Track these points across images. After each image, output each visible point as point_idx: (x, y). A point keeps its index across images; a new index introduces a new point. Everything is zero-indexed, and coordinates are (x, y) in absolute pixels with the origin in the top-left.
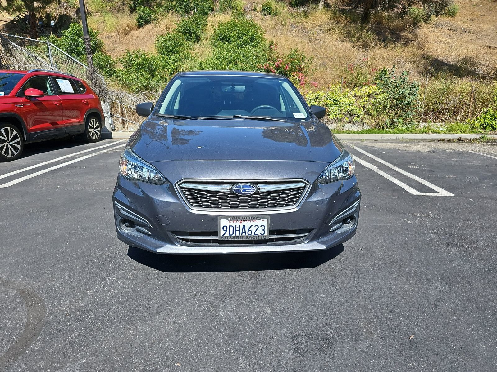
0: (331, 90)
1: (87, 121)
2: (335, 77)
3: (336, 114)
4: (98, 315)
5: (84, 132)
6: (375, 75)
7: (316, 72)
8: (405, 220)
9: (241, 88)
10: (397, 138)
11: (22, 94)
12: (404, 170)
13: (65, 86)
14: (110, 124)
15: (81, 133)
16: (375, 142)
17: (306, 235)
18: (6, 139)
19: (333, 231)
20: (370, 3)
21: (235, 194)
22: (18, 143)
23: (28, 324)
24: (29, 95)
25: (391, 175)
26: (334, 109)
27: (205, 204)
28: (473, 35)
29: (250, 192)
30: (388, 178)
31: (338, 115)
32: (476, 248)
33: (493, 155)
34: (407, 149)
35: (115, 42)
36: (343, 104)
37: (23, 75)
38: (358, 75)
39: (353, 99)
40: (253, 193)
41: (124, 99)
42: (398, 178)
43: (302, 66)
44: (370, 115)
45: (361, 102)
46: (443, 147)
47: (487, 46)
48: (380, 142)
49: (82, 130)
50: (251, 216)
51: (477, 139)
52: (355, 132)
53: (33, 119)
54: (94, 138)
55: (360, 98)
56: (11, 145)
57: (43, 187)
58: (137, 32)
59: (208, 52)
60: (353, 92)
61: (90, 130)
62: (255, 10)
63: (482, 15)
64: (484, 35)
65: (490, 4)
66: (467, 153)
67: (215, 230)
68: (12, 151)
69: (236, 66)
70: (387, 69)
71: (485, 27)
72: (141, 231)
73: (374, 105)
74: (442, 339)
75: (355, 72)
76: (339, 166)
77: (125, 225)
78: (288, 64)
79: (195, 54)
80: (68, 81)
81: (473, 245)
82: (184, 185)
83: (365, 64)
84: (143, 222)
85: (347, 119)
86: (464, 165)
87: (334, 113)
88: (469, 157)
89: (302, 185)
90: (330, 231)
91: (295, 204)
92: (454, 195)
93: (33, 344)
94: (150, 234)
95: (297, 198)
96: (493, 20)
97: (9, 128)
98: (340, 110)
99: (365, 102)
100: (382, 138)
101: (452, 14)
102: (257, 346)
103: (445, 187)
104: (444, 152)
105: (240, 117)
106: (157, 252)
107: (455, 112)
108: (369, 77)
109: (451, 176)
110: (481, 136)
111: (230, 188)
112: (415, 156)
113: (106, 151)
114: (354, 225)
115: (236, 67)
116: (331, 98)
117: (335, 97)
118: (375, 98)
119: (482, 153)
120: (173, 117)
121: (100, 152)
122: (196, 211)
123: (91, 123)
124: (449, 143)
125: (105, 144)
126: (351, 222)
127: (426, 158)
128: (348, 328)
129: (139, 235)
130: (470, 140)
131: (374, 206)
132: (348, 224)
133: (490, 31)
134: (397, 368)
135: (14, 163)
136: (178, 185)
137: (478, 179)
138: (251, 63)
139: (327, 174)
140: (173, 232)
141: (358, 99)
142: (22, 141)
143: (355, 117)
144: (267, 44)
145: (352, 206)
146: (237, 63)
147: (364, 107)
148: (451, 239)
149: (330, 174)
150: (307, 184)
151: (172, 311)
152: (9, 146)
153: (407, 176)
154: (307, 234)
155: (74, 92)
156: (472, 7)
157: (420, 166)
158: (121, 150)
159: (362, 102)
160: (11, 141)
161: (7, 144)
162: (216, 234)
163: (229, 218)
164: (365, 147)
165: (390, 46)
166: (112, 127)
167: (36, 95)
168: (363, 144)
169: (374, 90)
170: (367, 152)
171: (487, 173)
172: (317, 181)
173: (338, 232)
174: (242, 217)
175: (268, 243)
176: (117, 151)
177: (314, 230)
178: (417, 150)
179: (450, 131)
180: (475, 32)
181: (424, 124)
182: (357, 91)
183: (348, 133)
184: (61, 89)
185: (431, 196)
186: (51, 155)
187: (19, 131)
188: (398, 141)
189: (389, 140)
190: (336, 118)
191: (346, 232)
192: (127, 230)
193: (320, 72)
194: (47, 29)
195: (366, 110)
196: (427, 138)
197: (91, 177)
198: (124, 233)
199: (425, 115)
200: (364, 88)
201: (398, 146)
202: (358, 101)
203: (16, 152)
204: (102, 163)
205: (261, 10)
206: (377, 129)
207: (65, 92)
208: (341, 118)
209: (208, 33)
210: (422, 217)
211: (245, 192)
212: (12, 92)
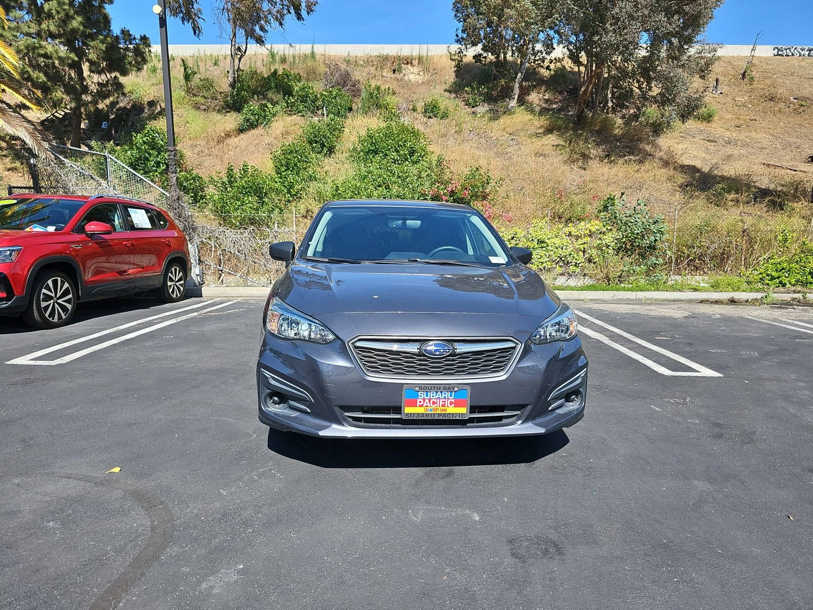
0: (533, 225)
1: (168, 269)
2: (538, 208)
3: (542, 261)
4: (244, 518)
5: (161, 286)
6: (598, 204)
7: (509, 200)
8: (652, 406)
9: (415, 223)
10: (637, 297)
11: (81, 230)
12: (649, 342)
13: (140, 218)
14: (197, 275)
15: (156, 287)
16: (603, 303)
17: (518, 414)
18: (53, 295)
19: (553, 410)
20: (585, 102)
21: (425, 356)
22: (68, 301)
23: (153, 528)
24: (90, 231)
25: (630, 349)
26: (538, 254)
27: (385, 368)
28: (741, 148)
29: (445, 353)
30: (625, 353)
31: (546, 262)
32: (751, 441)
33: (781, 322)
34: (652, 313)
35: (201, 155)
36: (552, 246)
37: (83, 203)
38: (572, 204)
39: (566, 240)
40: (449, 353)
41: (221, 237)
42: (641, 353)
43: (488, 190)
44: (594, 263)
45: (579, 245)
46: (706, 311)
47: (764, 164)
48: (611, 303)
49: (158, 283)
50: (445, 386)
51: (757, 299)
52: (572, 289)
53: (93, 267)
54: (174, 296)
55: (578, 238)
56: (59, 304)
57: (118, 364)
58: (236, 139)
59: (344, 170)
60: (567, 230)
61: (169, 283)
62: (414, 110)
63: (752, 120)
64: (758, 147)
65: (763, 105)
66: (743, 318)
67: (398, 404)
68: (59, 313)
69: (387, 190)
70: (614, 196)
71: (758, 136)
72: (295, 407)
73: (599, 248)
74: (704, 544)
75: (567, 201)
76: (556, 323)
77: (272, 401)
78: (467, 188)
79: (326, 173)
80: (143, 211)
81: (748, 438)
82: (359, 344)
83: (582, 188)
84: (301, 394)
85: (559, 270)
86: (737, 336)
87: (539, 260)
88: (746, 325)
89: (511, 345)
90: (549, 409)
91: (502, 370)
92: (722, 375)
93: (168, 550)
94: (310, 411)
95: (506, 361)
96: (769, 127)
97: (59, 279)
98: (548, 256)
99: (586, 245)
100: (615, 298)
101: (708, 118)
102: (463, 551)
103: (709, 365)
104: (708, 317)
105: (417, 261)
106: (319, 435)
107: (721, 260)
108: (588, 207)
109: (719, 351)
110: (763, 295)
111: (419, 347)
112: (665, 323)
113: (196, 314)
114: (581, 403)
115: (388, 192)
116: (534, 238)
117: (541, 237)
118: (600, 239)
119: (765, 319)
120: (327, 260)
121: (188, 315)
122: (373, 377)
123: (172, 273)
124: (716, 306)
125: (191, 304)
126: (575, 399)
127: (681, 326)
128: (581, 532)
129: (292, 413)
130: (747, 301)
131: (607, 389)
132: (572, 402)
133: (765, 143)
134: (646, 573)
135: (62, 331)
136: (352, 344)
137: (757, 355)
138: (411, 187)
139: (542, 333)
140: (341, 407)
141: (574, 239)
142: (74, 298)
143: (571, 265)
144: (434, 158)
145: (576, 376)
146: (389, 186)
147: (584, 252)
148: (717, 430)
149: (545, 332)
150: (518, 344)
151: (343, 514)
152: (56, 305)
153: (654, 351)
154: (519, 412)
155: (151, 227)
156: (737, 108)
157: (673, 337)
158: (218, 314)
159: (581, 244)
160: (61, 297)
161: (54, 303)
162: (398, 410)
163: (417, 388)
164: (590, 310)
165: (617, 163)
166: (199, 280)
167: (100, 231)
168: (586, 306)
169: (598, 227)
170: (592, 317)
171: (771, 347)
172: (529, 341)
173: (559, 411)
174: (434, 387)
175: (468, 425)
176: (213, 314)
177: (528, 407)
178: (668, 315)
179: (715, 287)
180: (744, 143)
181: (677, 277)
182: (573, 228)
183: (562, 290)
184: (134, 223)
185: (689, 376)
186: (113, 319)
187: (72, 284)
188: (639, 302)
189: (624, 300)
190: (542, 268)
191: (570, 412)
192: (274, 409)
193: (515, 201)
194: (96, 134)
195: (587, 256)
196: (683, 298)
197: (185, 350)
198: (271, 412)
199: (677, 264)
200: (583, 223)
201: (638, 309)
202: (574, 242)
203: (65, 315)
204: (195, 331)
205: (423, 110)
206: (606, 284)
207: (139, 227)
208: (550, 267)
209: (345, 142)
210: (677, 403)
211: (438, 353)
212: (68, 227)
